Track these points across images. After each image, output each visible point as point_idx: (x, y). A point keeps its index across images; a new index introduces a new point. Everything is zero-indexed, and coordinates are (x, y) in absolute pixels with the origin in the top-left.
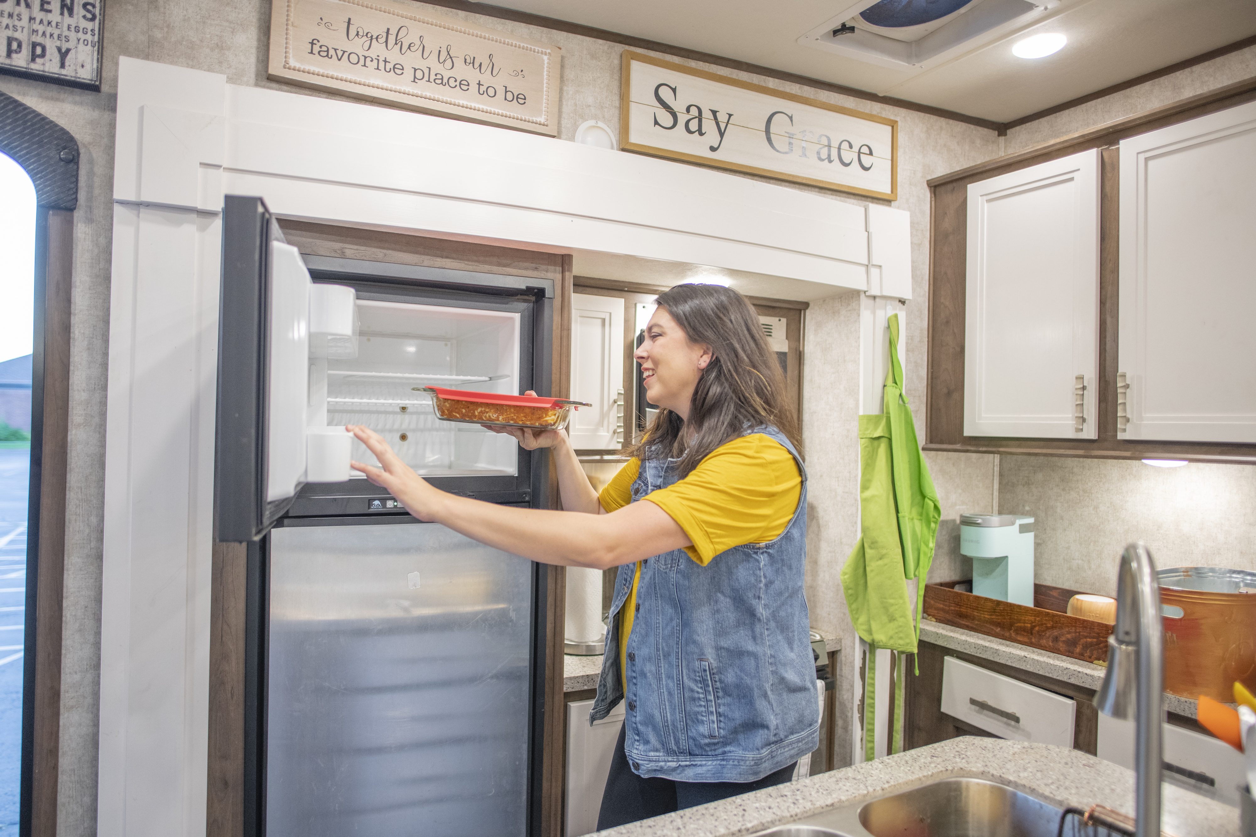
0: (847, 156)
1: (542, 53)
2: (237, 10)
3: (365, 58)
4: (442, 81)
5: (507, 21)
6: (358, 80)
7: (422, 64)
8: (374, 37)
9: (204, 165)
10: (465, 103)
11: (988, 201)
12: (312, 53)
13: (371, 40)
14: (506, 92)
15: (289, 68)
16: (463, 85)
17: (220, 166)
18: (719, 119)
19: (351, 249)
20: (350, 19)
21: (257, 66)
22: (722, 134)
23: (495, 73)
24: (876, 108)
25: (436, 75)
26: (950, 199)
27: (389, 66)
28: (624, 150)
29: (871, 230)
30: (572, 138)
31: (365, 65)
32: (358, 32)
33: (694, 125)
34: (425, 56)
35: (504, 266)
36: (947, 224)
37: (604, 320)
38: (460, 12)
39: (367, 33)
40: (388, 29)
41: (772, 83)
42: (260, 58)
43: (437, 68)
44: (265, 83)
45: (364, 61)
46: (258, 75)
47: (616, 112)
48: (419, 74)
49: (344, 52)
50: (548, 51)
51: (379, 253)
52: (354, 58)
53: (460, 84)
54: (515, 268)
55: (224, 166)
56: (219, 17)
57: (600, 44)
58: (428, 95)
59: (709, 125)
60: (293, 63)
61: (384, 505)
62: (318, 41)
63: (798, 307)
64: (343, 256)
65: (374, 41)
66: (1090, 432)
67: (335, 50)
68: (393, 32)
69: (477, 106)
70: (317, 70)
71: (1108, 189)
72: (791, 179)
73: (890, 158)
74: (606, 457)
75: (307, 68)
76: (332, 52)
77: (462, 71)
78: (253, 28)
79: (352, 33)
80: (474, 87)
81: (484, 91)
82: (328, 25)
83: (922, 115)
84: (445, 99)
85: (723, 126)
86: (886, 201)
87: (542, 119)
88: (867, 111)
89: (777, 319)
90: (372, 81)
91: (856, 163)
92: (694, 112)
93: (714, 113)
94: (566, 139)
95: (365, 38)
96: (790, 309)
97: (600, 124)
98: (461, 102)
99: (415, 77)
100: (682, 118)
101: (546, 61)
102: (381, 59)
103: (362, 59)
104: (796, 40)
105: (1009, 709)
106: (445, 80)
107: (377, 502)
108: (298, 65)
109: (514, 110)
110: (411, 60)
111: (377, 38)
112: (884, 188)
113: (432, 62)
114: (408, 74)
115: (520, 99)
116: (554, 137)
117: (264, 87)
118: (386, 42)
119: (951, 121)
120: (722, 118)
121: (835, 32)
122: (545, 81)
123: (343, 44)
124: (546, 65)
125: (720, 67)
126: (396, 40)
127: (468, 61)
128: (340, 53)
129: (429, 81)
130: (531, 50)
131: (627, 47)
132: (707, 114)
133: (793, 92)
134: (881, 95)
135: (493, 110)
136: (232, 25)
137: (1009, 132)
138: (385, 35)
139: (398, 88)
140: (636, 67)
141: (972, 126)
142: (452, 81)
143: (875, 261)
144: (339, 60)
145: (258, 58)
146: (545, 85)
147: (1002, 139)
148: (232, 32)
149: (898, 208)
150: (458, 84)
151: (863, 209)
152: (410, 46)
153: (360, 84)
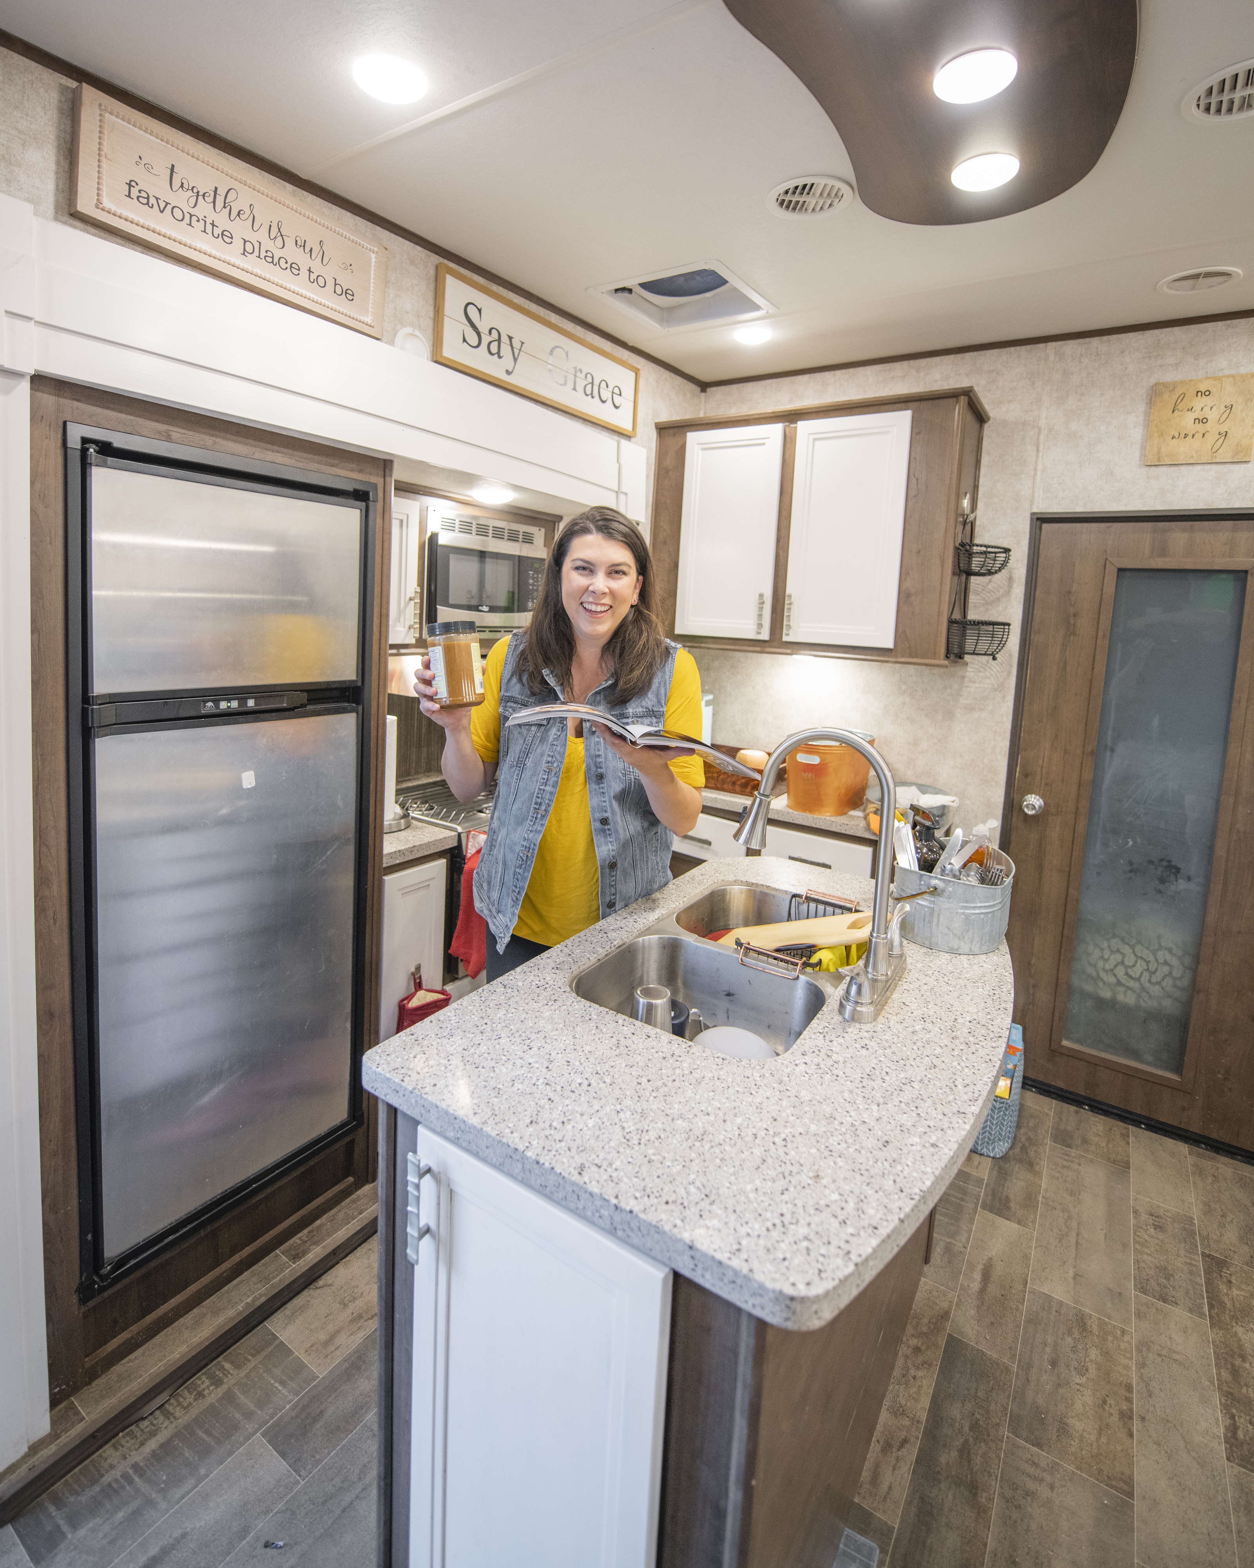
0: (606, 395)
1: (370, 250)
2: (29, 118)
3: (191, 216)
4: (273, 261)
5: (334, 207)
6: (184, 240)
7: (253, 237)
8: (201, 193)
9: (10, 313)
10: (296, 289)
11: (703, 449)
12: (129, 196)
13: (197, 196)
14: (336, 284)
15: (103, 210)
16: (293, 267)
17: (30, 319)
18: (514, 345)
19: (177, 432)
20: (173, 166)
21: (56, 195)
22: (515, 360)
23: (325, 262)
24: (625, 354)
25: (266, 252)
26: (672, 442)
27: (217, 231)
28: (436, 362)
29: (622, 462)
30: (391, 343)
31: (190, 225)
32: (182, 184)
33: (494, 347)
34: (255, 228)
35: (332, 466)
36: (669, 462)
37: (401, 521)
38: (287, 185)
39: (193, 188)
40: (216, 188)
41: (554, 318)
42: (61, 187)
43: (267, 244)
44: (66, 218)
45: (190, 219)
46: (58, 207)
47: (431, 324)
48: (249, 248)
49: (167, 204)
50: (376, 249)
51: (209, 440)
52: (178, 214)
53: (291, 267)
54: (342, 468)
55: (37, 319)
56: (4, 121)
57: (418, 252)
58: (259, 272)
59: (505, 349)
60: (107, 203)
61: (217, 707)
62: (137, 184)
63: (553, 519)
64: (169, 439)
65: (200, 198)
66: (765, 635)
67: (157, 199)
68: (222, 192)
69: (308, 294)
70: (136, 218)
71: (787, 456)
72: (565, 409)
73: (632, 399)
74: (402, 651)
75: (125, 213)
76: (152, 201)
77: (293, 253)
78: (49, 146)
79: (176, 184)
80: (304, 273)
81: (315, 280)
82: (148, 167)
83: (654, 365)
84: (276, 280)
85: (516, 352)
86: (628, 437)
87: (368, 320)
88: (619, 357)
89: (538, 528)
90: (199, 245)
91: (609, 402)
92: (495, 334)
93: (510, 338)
94: (386, 343)
95: (190, 193)
96: (547, 520)
97: (417, 333)
98: (293, 287)
99: (245, 250)
100: (486, 339)
101: (373, 260)
102: (209, 221)
103: (187, 216)
104: (586, 289)
105: (704, 837)
106: (276, 260)
107: (210, 704)
108: (113, 208)
109: (341, 305)
110: (240, 229)
111: (204, 195)
112: (627, 426)
113: (263, 235)
114: (238, 244)
115: (348, 294)
116: (378, 339)
117: (65, 223)
118: (214, 202)
119: (673, 375)
120: (516, 344)
121: (617, 290)
122: (372, 281)
123: (166, 194)
124: (373, 264)
125: (515, 295)
126: (225, 203)
127: (299, 243)
128: (162, 205)
129: (259, 257)
130: (360, 245)
131: (441, 260)
132: (504, 339)
133: (569, 329)
134: (630, 344)
135: (323, 301)
136: (23, 136)
137: (709, 390)
138: (212, 194)
139: (228, 258)
140: (451, 283)
141: (685, 381)
142: (282, 261)
143: (624, 489)
144: (162, 212)
145: (57, 186)
146: (372, 285)
147: (703, 394)
148: (23, 145)
149: (636, 443)
150: (288, 265)
151: (616, 444)
152: (239, 212)
153: (185, 245)
